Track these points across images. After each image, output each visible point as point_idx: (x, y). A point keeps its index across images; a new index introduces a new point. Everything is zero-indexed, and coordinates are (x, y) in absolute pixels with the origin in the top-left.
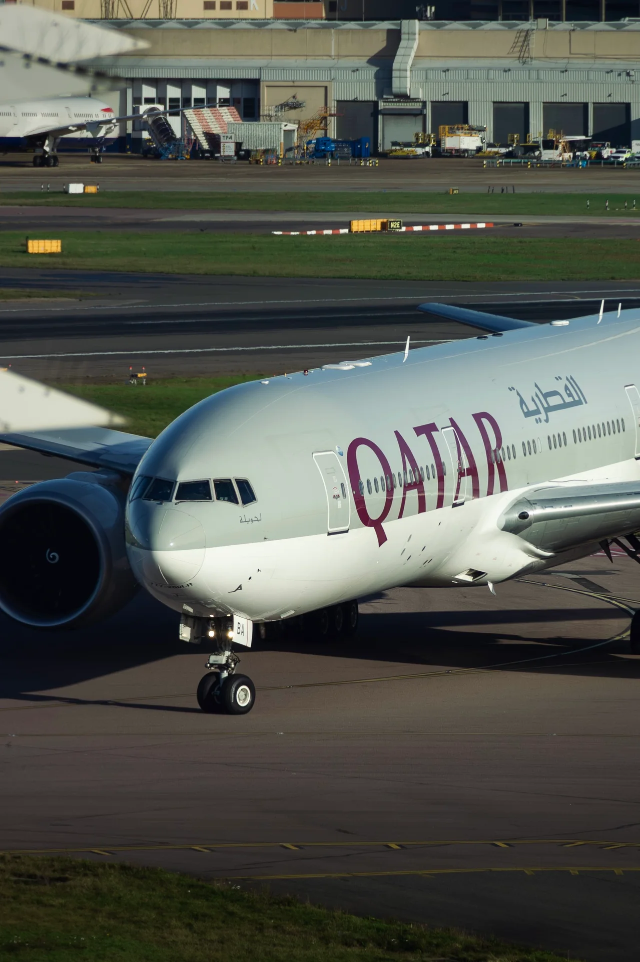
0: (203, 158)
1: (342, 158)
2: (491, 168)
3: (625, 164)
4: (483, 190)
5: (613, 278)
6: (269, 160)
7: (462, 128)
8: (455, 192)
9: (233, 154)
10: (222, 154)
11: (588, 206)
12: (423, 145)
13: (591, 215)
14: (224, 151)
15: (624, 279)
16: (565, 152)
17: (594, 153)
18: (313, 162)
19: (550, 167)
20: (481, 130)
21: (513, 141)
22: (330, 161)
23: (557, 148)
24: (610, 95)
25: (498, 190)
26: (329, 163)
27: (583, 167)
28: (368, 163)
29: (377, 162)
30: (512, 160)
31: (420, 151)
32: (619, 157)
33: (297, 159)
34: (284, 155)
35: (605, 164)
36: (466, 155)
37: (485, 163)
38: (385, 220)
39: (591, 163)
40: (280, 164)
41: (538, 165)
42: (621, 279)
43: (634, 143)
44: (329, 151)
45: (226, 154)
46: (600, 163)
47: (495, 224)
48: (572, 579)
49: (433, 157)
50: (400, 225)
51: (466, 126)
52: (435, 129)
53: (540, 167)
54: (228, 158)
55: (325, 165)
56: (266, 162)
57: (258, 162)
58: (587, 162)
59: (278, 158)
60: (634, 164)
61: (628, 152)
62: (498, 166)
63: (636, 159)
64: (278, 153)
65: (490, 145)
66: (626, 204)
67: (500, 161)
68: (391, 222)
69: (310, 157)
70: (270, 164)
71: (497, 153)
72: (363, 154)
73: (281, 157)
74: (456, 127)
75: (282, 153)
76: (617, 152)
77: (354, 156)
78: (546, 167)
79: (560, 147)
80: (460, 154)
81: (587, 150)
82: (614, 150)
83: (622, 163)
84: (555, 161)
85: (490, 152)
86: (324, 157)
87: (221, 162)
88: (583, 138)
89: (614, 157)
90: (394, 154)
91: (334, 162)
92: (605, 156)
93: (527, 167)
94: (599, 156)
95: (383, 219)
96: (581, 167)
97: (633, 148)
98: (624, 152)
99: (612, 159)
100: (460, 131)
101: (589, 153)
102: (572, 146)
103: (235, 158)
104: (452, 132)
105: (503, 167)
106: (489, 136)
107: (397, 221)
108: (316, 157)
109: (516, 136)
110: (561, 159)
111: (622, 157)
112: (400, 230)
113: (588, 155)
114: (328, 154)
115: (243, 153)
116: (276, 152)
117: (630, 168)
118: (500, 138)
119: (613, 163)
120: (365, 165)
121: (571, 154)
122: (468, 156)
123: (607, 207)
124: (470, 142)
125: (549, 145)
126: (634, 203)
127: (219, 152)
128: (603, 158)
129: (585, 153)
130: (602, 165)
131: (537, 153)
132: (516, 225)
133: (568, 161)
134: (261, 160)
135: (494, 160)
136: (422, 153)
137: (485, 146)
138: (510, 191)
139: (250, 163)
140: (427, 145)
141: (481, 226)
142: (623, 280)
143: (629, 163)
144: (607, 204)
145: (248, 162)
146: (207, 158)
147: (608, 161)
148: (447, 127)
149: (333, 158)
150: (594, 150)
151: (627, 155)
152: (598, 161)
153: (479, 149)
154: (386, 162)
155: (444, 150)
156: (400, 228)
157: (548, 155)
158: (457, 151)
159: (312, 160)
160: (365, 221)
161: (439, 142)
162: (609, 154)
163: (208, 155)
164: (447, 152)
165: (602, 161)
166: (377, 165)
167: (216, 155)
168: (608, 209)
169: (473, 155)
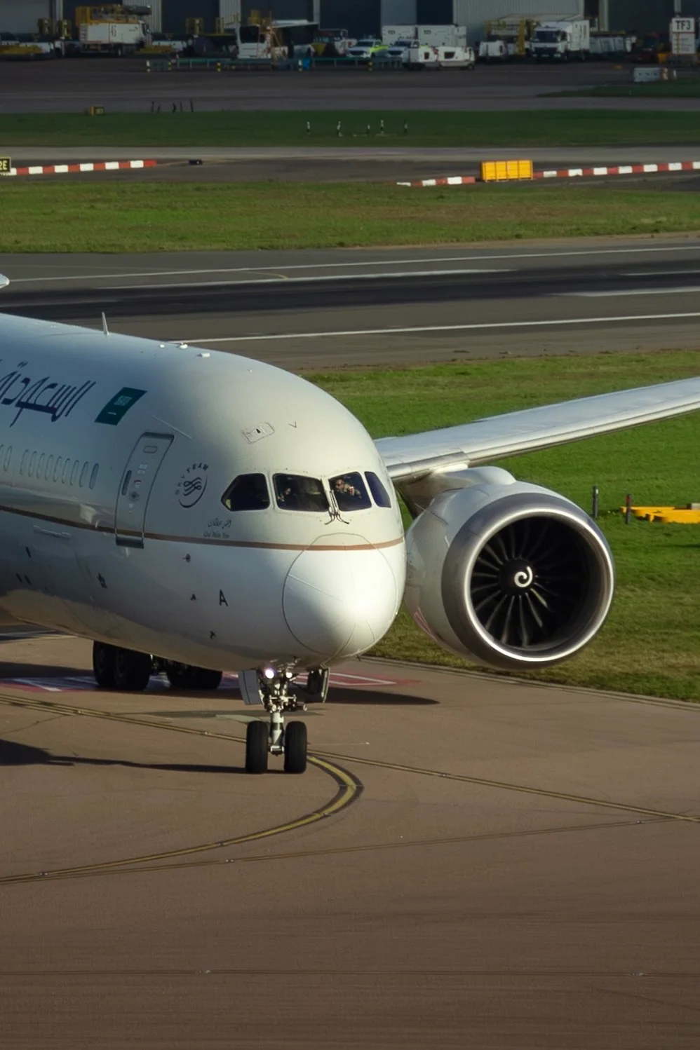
3: (371, 64)
4: (144, 107)
5: (342, 244)
7: (113, 11)
8: (98, 111)
11: (308, 131)
12: (51, 39)
13: (312, 145)
15: (360, 245)
16: (276, 45)
17: (322, 48)
20: (143, 12)
21: (192, 28)
23: (262, 40)
25: (166, 108)
27: (304, 69)
30: (192, 60)
31: (46, 47)
32: (362, 53)
35: (339, 63)
36: (120, 52)
37: (148, 64)
39: (317, 63)
41: (233, 67)
42: (355, 245)
43: (385, 30)
46: (332, 62)
47: (159, 161)
49: (66, 57)
50: (8, 166)
51: (118, 7)
52: (69, 13)
53: (236, 70)
58: (311, 61)
60: (387, 63)
61: (377, 43)
62: (170, 69)
63: (389, 56)
65: (156, 37)
66: (369, 127)
67: (174, 61)
71: (168, 49)
74: (102, 9)
76: (360, 44)
78: (246, 69)
79: (269, 38)
80: (112, 51)
81: (310, 41)
82: (354, 41)
83: (365, 62)
85: (157, 48)
88: (304, 22)
89: (353, 53)
90: (6, 52)
93: (215, 70)
94: (330, 51)
96: (301, 70)
97: (384, 37)
98: (370, 45)
99: (351, 56)
100: (109, 15)
101: (314, 46)
102: (287, 36)
104: (97, 17)
105: (177, 70)
106: (155, 21)
107: (3, 160)
109: (197, 21)
110: (269, 56)
112: (7, 174)
113: (313, 50)
117: (379, 70)
118: (172, 27)
119: (351, 62)
121: (286, 49)
122: (122, 54)
123: (338, 131)
124: (126, 33)
125: (251, 35)
126: (382, 125)
128: (338, 55)
129: (310, 46)
130: (335, 66)
131: (232, 48)
132: (193, 162)
133: (280, 59)
136: (49, 51)
137: (149, 37)
140: (57, 38)
141: (137, 164)
142: (358, 248)
143: (379, 60)
144: (339, 127)
147: (345, 58)
148: (88, 9)
150: (322, 42)
151: (375, 49)
152: (329, 59)
153: (141, 44)
155: (83, 46)
156: (8, 170)
157: (248, 51)
158: (106, 46)
161: (76, 36)
162: (347, 48)
164: (88, 49)
165: (335, 59)
168: (340, 135)
169: (130, 53)
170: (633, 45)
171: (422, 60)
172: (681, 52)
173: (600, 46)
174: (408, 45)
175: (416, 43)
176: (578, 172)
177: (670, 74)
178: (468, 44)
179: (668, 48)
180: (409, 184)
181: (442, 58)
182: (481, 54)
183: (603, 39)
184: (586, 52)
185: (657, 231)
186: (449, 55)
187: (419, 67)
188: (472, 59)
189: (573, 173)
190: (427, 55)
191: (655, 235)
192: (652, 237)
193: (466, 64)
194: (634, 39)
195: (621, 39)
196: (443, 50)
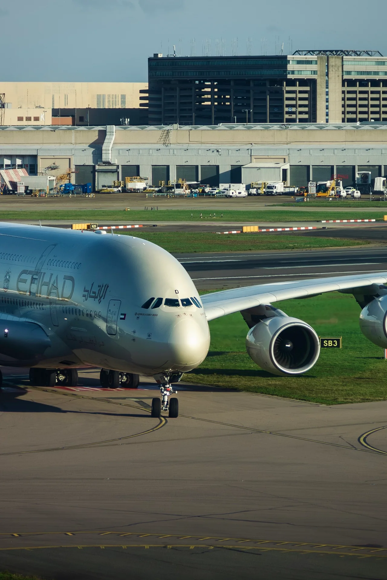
0: (9, 194)
1: (77, 193)
2: (150, 198)
3: (215, 195)
4: (143, 208)
5: (195, 252)
6: (41, 195)
7: (136, 178)
8: (128, 210)
9: (24, 192)
10: (18, 192)
11: (192, 216)
12: (117, 187)
13: (193, 220)
14: (19, 191)
15: (201, 252)
16: (186, 190)
17: (201, 190)
18: (63, 195)
19: (179, 197)
20: (146, 179)
21: (161, 184)
22: (71, 195)
23: (182, 188)
24: (209, 162)
25: (150, 209)
26: (70, 196)
27: (195, 197)
28: (90, 195)
29: (94, 195)
30: (160, 194)
31: (116, 190)
32: (213, 192)
33: (55, 194)
34: (49, 192)
35: (206, 195)
36: (138, 191)
37: (147, 195)
38: (89, 224)
39: (199, 195)
40: (46, 197)
41: (173, 196)
42: (199, 252)
43: (220, 185)
44: (71, 190)
45: (20, 192)
46: (204, 195)
47: (144, 225)
48: (136, 401)
49: (122, 192)
50: (96, 227)
51: (138, 177)
52: (124, 179)
53: (174, 197)
54: (21, 194)
55: (68, 197)
56: (40, 195)
57: (36, 195)
58: (197, 195)
59: (46, 194)
60: (220, 195)
61: (218, 189)
62: (153, 196)
63: (221, 193)
64: (46, 191)
65: (150, 187)
66: (210, 215)
67: (155, 194)
68: (92, 225)
69: (62, 193)
70: (42, 196)
71: (154, 190)
72: (88, 192)
73: (48, 193)
74: (133, 178)
75: (48, 191)
76: (212, 189)
77: (83, 192)
78: (177, 197)
79: (184, 187)
80: (135, 191)
81: (197, 188)
82: (211, 188)
83: (214, 195)
84: (181, 194)
85: (150, 190)
86: (69, 193)
87: (18, 196)
88: (196, 182)
89: (210, 192)
90: (103, 191)
91: (73, 195)
92: (207, 192)
93: (168, 197)
94: (203, 191)
95: (88, 223)
96: (194, 197)
97: (220, 187)
98: (215, 189)
99: (210, 193)
100: (136, 180)
101: (199, 190)
102: (190, 187)
103: (25, 194)
104: (131, 180)
105: (155, 197)
106: (150, 182)
107: (95, 225)
108: (65, 193)
109: (163, 182)
110: (184, 193)
111: (215, 192)
112: (96, 229)
113: (198, 191)
114: (71, 192)
115: (29, 191)
116: (45, 191)
117: (218, 197)
118: (155, 183)
119: (210, 195)
120: (88, 197)
121: (190, 191)
122: (139, 192)
123: (201, 216)
124: (140, 185)
125: (178, 186)
126: (215, 215)
127: (17, 191)
128: (206, 193)
129: (196, 190)
130: (205, 196)
131: (173, 190)
132: (154, 226)
133: (188, 194)
134: (38, 195)
135: (151, 194)
136: (116, 191)
137: (148, 187)
138: (156, 209)
139: (32, 196)
140: (119, 187)
141: (137, 226)
142: (200, 253)
143: (218, 195)
144: (201, 215)
145: (31, 196)
146: (11, 194)
147: (208, 194)
148: (129, 178)
149: (73, 193)
150: (201, 189)
151: (217, 191)
152: (203, 194)
153: (145, 189)
154: (99, 195)
155: (127, 189)
156: (97, 228)
157: (178, 191)
158: (134, 189)
159: (63, 194)
160: (79, 224)
161: (125, 186)
162: (209, 191)
163: (12, 192)
164: (129, 190)
165: (205, 194)
166: (94, 197)
167: (16, 192)
168: (202, 217)
169: (142, 192)
170: (297, 190)
171: (231, 194)
172: (311, 193)
173: (287, 190)
174: (227, 190)
175: (229, 189)
176: (273, 230)
177: (307, 200)
178: (246, 189)
179: (307, 192)
180: (220, 233)
181: (237, 194)
182: (250, 193)
183: (288, 188)
184: (282, 193)
185: (293, 248)
186: (240, 193)
187: (231, 197)
188: (247, 194)
189: (271, 230)
190: (233, 193)
191: (293, 249)
192: (292, 250)
193: (245, 196)
194: (297, 188)
195: (293, 188)
196: (238, 191)
